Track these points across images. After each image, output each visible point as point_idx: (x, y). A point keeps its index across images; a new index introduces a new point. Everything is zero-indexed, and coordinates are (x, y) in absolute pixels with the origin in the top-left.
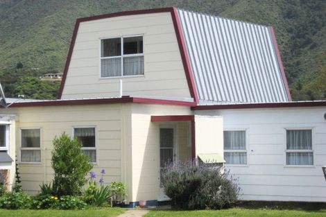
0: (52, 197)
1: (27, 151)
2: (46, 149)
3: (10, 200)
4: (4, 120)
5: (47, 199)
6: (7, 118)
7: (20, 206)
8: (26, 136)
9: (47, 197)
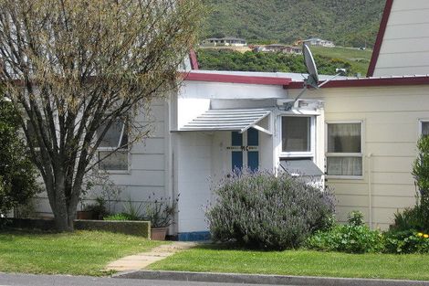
0: (420, 234)
1: (336, 157)
2: (371, 155)
3: (352, 237)
4: (309, 109)
5: (411, 237)
6: (314, 105)
7: (368, 247)
8: (334, 134)
9: (411, 234)
